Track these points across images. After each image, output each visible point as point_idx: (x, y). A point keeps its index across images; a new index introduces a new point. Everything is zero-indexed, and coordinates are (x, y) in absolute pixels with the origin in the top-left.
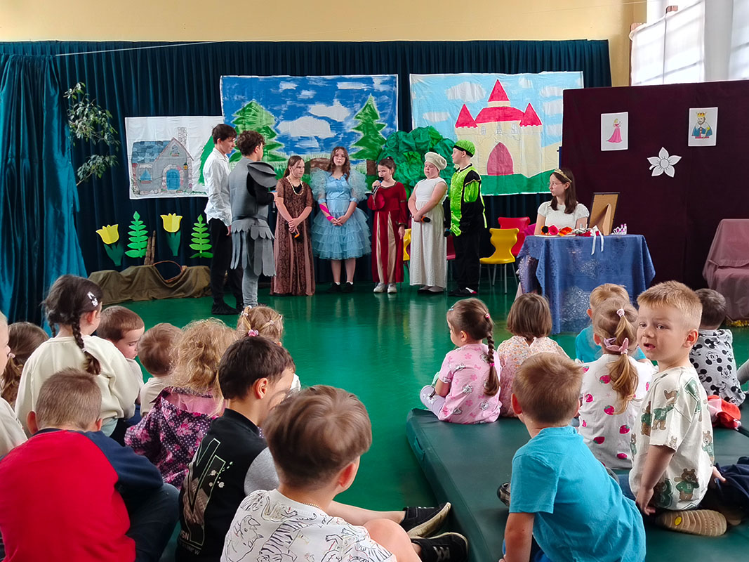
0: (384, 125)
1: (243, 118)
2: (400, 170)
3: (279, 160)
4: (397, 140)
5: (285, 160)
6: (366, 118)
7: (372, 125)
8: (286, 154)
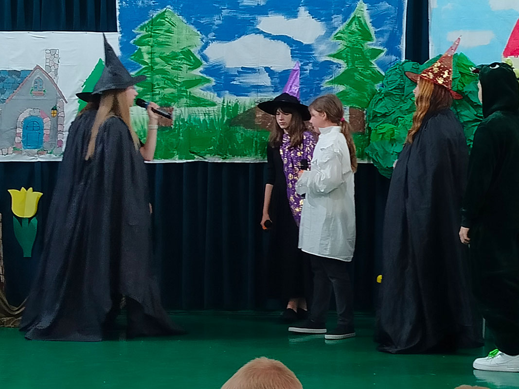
0: (382, 51)
1: (150, 36)
3: (205, 105)
5: (214, 104)
6: (352, 39)
7: (361, 51)
8: (216, 95)
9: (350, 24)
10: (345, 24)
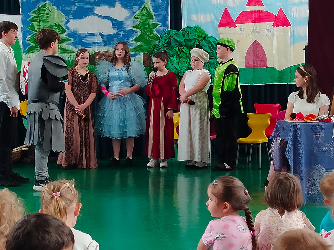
0: (159, 25)
1: (38, 17)
2: (171, 62)
3: (68, 53)
4: (169, 37)
5: (73, 52)
6: (143, 18)
7: (148, 24)
8: (74, 47)
9: (142, 11)
10: (139, 11)
